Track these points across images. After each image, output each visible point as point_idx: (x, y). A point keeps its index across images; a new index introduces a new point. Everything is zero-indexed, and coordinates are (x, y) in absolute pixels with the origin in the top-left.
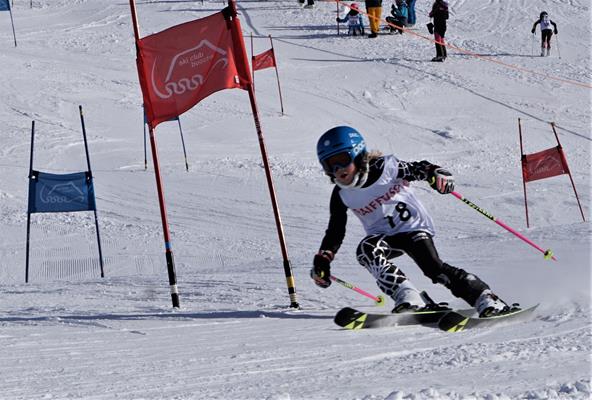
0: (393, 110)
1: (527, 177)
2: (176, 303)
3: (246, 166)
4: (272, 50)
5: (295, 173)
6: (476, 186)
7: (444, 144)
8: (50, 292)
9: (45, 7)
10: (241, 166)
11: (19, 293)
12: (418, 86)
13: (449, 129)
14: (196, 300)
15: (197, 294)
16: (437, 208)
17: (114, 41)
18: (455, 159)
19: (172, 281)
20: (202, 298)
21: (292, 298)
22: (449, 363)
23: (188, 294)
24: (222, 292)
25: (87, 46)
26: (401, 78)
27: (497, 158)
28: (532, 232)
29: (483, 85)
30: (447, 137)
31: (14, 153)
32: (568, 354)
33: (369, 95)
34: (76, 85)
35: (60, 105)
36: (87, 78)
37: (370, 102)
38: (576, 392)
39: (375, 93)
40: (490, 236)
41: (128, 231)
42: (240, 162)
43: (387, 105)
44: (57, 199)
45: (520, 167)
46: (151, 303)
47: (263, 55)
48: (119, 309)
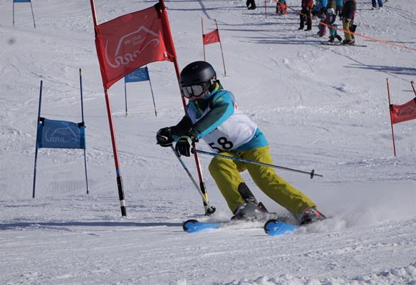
1: (394, 121)
2: (124, 213)
4: (217, 30)
7: (340, 96)
8: (37, 206)
11: (14, 206)
12: (322, 55)
13: (344, 85)
14: (140, 211)
15: (141, 207)
18: (347, 107)
19: (121, 198)
20: (145, 209)
22: (306, 255)
23: (135, 207)
24: (160, 205)
25: (87, 27)
26: (311, 50)
29: (368, 54)
30: (342, 91)
31: (32, 105)
32: (391, 248)
33: (287, 61)
34: (78, 55)
35: (66, 69)
37: (288, 67)
38: (391, 275)
39: (291, 60)
41: (112, 160)
43: (299, 68)
44: (58, 139)
46: (107, 213)
47: (211, 34)
48: (83, 217)
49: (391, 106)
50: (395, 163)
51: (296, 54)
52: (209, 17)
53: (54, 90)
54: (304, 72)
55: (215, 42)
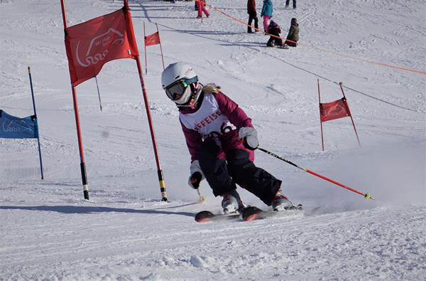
0: (236, 73)
1: (323, 119)
2: (86, 197)
3: (140, 108)
4: (158, 33)
5: (172, 113)
6: (290, 123)
8: (4, 189)
9: (10, 2)
10: (136, 108)
12: (253, 57)
14: (101, 195)
15: (101, 191)
16: (264, 137)
17: (55, 25)
19: (84, 182)
20: (104, 194)
21: (163, 195)
23: (95, 192)
24: (118, 191)
26: (242, 52)
27: (304, 105)
28: (325, 154)
33: (221, 63)
34: (29, 53)
35: (19, 66)
36: (37, 49)
37: (221, 68)
39: (225, 62)
40: (297, 156)
41: (61, 149)
42: (136, 106)
43: (232, 69)
44: (14, 130)
45: (319, 111)
46: (70, 197)
47: (152, 35)
48: (49, 200)
49: (321, 105)
50: (330, 157)
51: (229, 56)
52: (150, 21)
53: (7, 85)
54: (236, 72)
55: (157, 43)
